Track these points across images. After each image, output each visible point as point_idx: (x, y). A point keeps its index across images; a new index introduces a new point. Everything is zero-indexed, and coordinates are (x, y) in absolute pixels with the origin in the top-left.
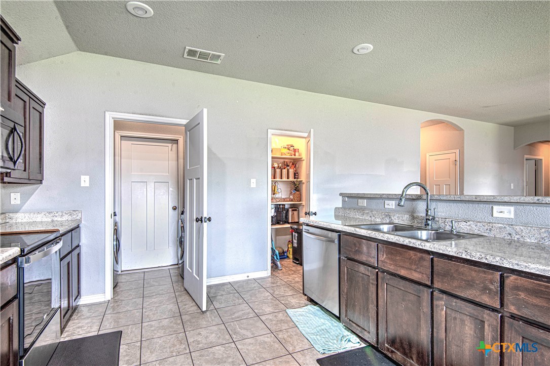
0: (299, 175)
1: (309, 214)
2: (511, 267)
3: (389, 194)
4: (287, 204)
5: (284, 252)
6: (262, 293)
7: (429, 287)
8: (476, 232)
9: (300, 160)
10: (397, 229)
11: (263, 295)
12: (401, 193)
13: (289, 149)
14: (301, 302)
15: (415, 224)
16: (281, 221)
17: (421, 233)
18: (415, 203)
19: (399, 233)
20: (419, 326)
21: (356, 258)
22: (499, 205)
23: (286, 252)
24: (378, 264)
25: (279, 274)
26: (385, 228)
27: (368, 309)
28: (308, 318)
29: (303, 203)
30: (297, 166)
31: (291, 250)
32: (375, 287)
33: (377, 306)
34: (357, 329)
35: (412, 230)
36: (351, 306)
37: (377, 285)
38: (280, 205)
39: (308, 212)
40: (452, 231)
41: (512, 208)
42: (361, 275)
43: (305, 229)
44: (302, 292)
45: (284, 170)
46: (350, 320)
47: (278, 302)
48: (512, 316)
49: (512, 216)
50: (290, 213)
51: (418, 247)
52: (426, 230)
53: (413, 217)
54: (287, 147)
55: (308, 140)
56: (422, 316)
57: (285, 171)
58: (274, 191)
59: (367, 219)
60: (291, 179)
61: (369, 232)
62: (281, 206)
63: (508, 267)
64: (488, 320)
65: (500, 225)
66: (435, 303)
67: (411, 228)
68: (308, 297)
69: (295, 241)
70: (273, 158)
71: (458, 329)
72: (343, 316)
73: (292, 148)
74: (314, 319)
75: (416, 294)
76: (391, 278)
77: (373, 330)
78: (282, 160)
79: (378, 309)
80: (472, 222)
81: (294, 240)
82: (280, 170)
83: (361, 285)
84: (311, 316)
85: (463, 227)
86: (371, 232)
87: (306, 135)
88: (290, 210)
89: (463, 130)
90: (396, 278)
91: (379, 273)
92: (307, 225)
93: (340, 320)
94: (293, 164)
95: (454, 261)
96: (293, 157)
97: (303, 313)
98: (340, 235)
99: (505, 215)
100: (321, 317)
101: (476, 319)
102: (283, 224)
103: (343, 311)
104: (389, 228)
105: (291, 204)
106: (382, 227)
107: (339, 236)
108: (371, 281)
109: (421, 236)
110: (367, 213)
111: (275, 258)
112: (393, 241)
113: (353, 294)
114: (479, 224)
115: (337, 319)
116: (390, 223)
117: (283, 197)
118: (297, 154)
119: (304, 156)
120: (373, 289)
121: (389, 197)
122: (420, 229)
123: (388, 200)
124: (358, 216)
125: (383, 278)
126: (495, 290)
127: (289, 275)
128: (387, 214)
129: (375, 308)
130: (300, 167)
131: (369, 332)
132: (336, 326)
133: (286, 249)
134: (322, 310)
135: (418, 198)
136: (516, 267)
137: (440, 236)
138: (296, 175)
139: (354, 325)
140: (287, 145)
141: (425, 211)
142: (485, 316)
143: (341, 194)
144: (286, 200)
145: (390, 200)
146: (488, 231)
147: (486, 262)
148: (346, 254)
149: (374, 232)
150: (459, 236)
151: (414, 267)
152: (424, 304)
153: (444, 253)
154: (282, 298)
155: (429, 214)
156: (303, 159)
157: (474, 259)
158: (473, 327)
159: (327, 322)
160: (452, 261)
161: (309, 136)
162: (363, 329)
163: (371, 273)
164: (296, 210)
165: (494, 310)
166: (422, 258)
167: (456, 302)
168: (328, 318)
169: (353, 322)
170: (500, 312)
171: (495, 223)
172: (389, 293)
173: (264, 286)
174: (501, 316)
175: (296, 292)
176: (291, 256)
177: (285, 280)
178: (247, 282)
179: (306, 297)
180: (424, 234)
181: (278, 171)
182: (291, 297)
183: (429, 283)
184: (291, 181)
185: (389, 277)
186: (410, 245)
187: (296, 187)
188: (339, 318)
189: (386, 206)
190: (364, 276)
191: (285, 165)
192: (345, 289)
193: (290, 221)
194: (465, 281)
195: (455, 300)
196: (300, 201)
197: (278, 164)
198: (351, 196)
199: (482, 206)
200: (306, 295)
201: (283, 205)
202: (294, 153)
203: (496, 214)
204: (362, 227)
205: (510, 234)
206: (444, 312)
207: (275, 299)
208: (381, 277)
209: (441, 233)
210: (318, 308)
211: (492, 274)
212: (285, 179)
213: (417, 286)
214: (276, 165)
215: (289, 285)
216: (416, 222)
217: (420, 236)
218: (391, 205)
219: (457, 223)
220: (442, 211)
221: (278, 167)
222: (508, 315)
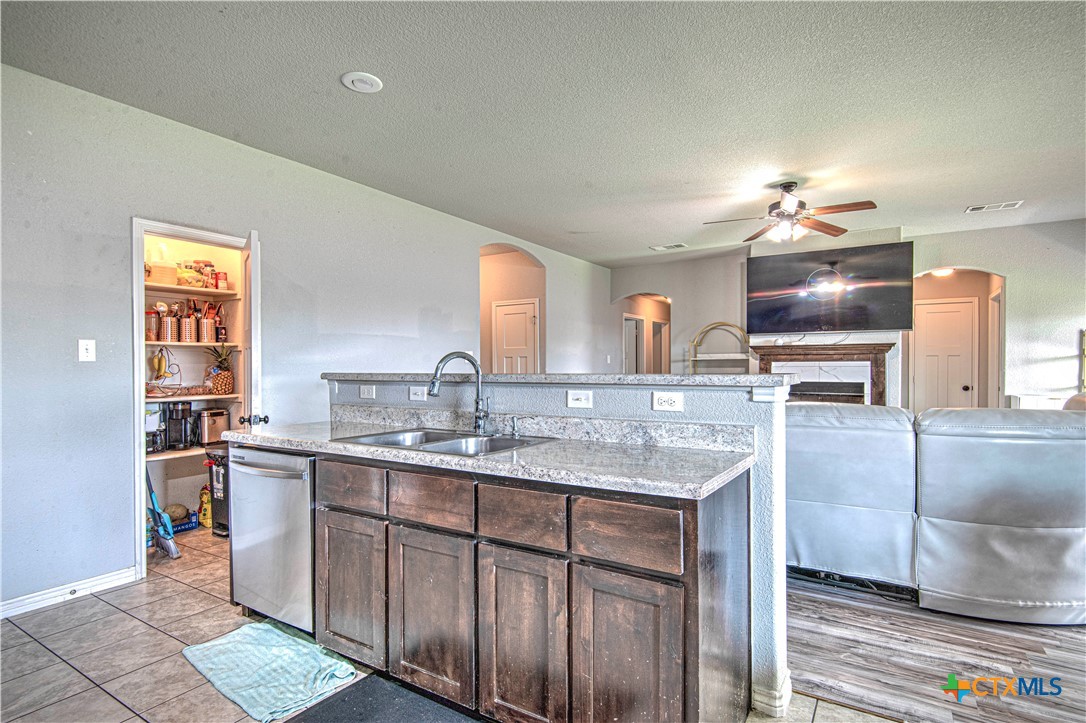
0: (229, 334)
1: (249, 421)
2: (579, 484)
3: (417, 374)
4: (197, 401)
5: (188, 515)
6: (116, 626)
7: (470, 536)
8: (547, 433)
9: (230, 298)
10: (429, 437)
11: (119, 629)
12: (434, 372)
13: (198, 271)
14: (226, 622)
15: (461, 428)
16: (180, 441)
17: (466, 442)
18: (460, 389)
19: (429, 446)
20: (456, 609)
21: (349, 504)
22: (575, 388)
23: (195, 514)
24: (388, 510)
25: (173, 571)
26: (408, 439)
27: (370, 601)
28: (239, 654)
29: (240, 396)
30: (223, 310)
31: (208, 507)
32: (383, 555)
33: (387, 592)
34: (349, 648)
35: (453, 438)
36: (338, 603)
37: (387, 550)
38: (176, 403)
39: (246, 417)
40: (513, 434)
41: (590, 393)
42: (357, 537)
43: (234, 456)
44: (228, 598)
45: (188, 320)
46: (335, 634)
47: (161, 636)
48: (582, 560)
49: (591, 405)
50: (206, 421)
51: (454, 468)
52: (476, 436)
53: (457, 416)
54: (194, 265)
55: (246, 253)
56: (461, 591)
57: (188, 324)
58: (159, 369)
59: (376, 423)
60: (208, 340)
61: (373, 449)
62: (180, 407)
63: (575, 484)
64: (552, 575)
65: (576, 420)
66: (481, 562)
67: (453, 435)
68: (244, 607)
69: (219, 486)
70: (148, 288)
71: (513, 601)
72: (320, 629)
73: (209, 269)
74: (256, 653)
75: (451, 553)
76: (410, 533)
77: (378, 640)
78: (183, 297)
79: (387, 597)
80: (540, 418)
81: (215, 483)
82: (174, 319)
83: (357, 557)
84: (249, 647)
85: (529, 428)
86: (376, 448)
87: (242, 242)
88: (205, 414)
89: (543, 266)
90: (419, 531)
91: (390, 527)
92: (241, 446)
93: (314, 638)
94: (211, 307)
95: (507, 486)
96: (212, 290)
97: (229, 646)
98: (315, 461)
99: (582, 404)
100: (274, 642)
101: (537, 576)
102: (185, 448)
103: (321, 618)
104: (414, 438)
105: (208, 401)
106: (401, 437)
107: (313, 464)
108: (376, 546)
109: (467, 448)
110: (377, 412)
111: (162, 532)
112: (414, 463)
113: (341, 580)
114: (550, 420)
115: (311, 639)
116: (418, 429)
117: (184, 385)
118: (222, 284)
119: (239, 291)
120: (378, 560)
121: (416, 380)
122: (466, 435)
123: (416, 385)
124: (359, 419)
125: (398, 536)
126: (560, 524)
127: (201, 566)
128: (413, 411)
129: (383, 596)
130: (231, 315)
131: (371, 648)
132: (306, 654)
133: (197, 508)
134: (277, 627)
135: (464, 380)
136: (585, 484)
137: (495, 445)
138: (219, 332)
139: (343, 641)
140: (196, 262)
141: (474, 403)
142: (549, 568)
143: (324, 376)
144: (193, 391)
145: (419, 385)
146: (561, 431)
147: (549, 481)
148: (327, 499)
149: (380, 449)
150: (524, 442)
151: (448, 506)
152: (465, 569)
153: (493, 473)
154: (174, 626)
155: (480, 407)
156: (238, 297)
157: (533, 478)
158: (534, 590)
159: (287, 651)
160: (504, 485)
161: (248, 247)
162: (361, 644)
163: (375, 529)
164: (221, 414)
165: (560, 556)
166: (460, 489)
167: (510, 555)
168: (290, 641)
169: (340, 636)
170: (568, 558)
171: (570, 417)
172: (407, 563)
173: (123, 607)
174: (569, 564)
175: (215, 602)
176: (209, 522)
177: (188, 581)
178: (69, 606)
179: (240, 609)
180: (470, 445)
181: (169, 321)
182: (200, 616)
183: (471, 530)
184: (208, 348)
185: (407, 530)
186: (443, 467)
187: (223, 363)
188: (313, 635)
189: (412, 397)
190: (364, 537)
191: (190, 308)
192: (323, 572)
193: (206, 440)
194: (522, 516)
195: (508, 552)
196: (232, 393)
197: (169, 306)
198: (344, 380)
199: (554, 390)
200: (238, 604)
201: (183, 403)
202: (213, 282)
203: (571, 404)
204: (363, 440)
205: (588, 433)
206: (493, 576)
207: (153, 631)
208: (394, 535)
209: (499, 439)
210: (268, 626)
211: (557, 499)
212: (189, 341)
213: (453, 539)
214: (162, 307)
215: (197, 590)
216: (461, 423)
217: (464, 448)
218: (420, 393)
219: (520, 421)
220: (499, 401)
221: (170, 313)
222: (577, 560)
